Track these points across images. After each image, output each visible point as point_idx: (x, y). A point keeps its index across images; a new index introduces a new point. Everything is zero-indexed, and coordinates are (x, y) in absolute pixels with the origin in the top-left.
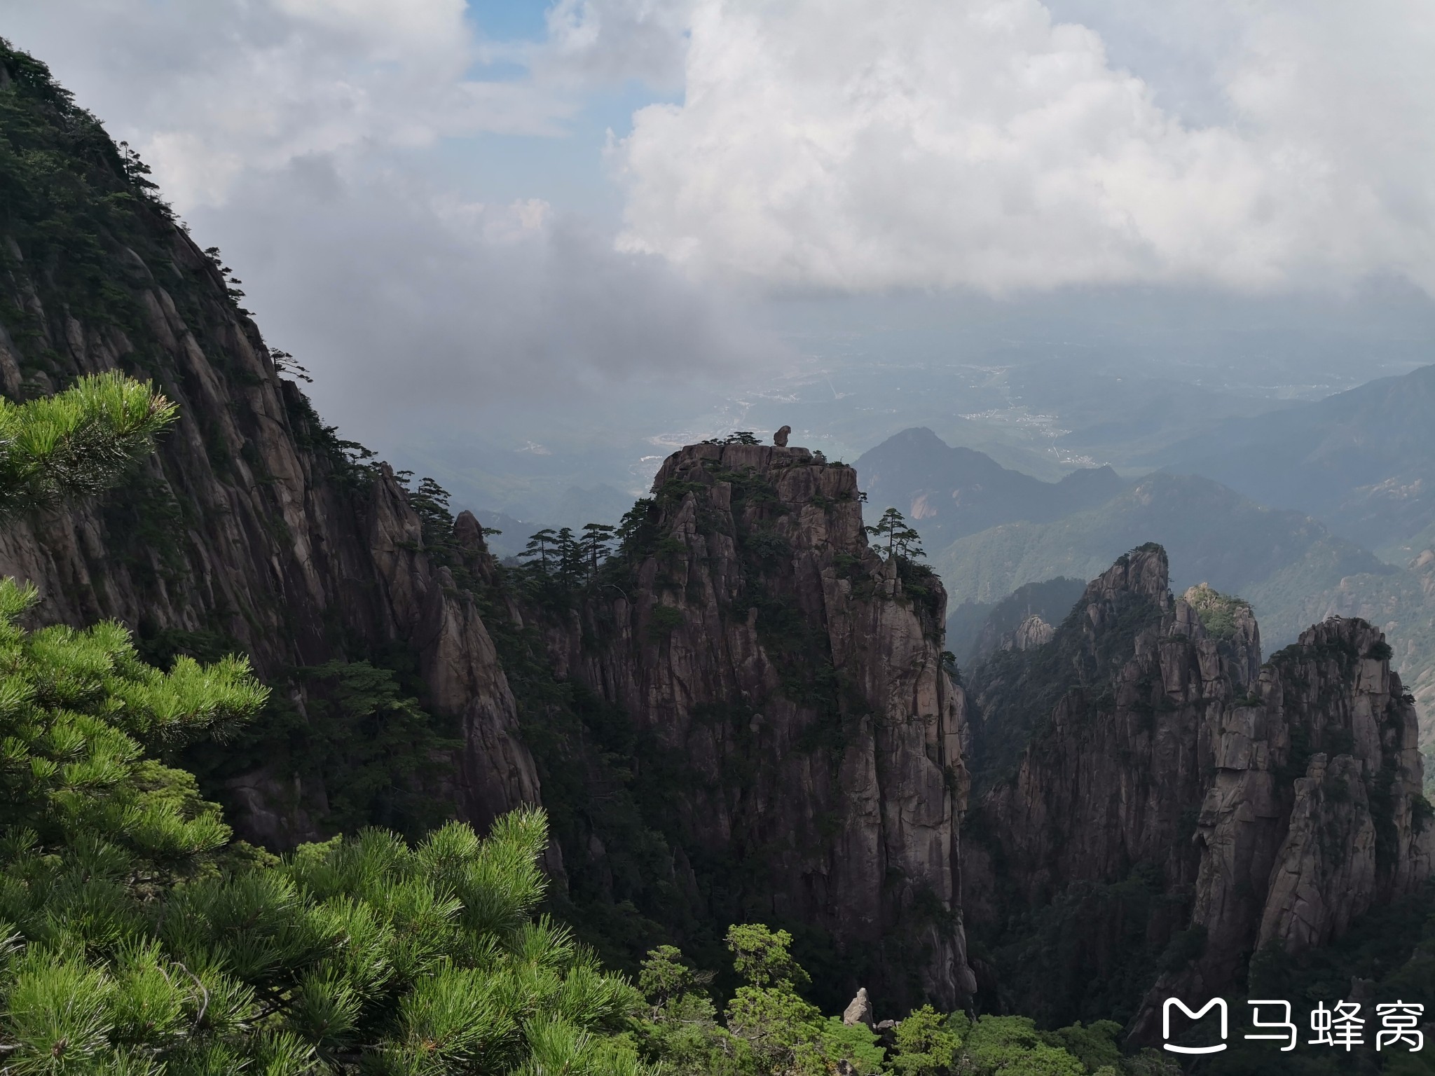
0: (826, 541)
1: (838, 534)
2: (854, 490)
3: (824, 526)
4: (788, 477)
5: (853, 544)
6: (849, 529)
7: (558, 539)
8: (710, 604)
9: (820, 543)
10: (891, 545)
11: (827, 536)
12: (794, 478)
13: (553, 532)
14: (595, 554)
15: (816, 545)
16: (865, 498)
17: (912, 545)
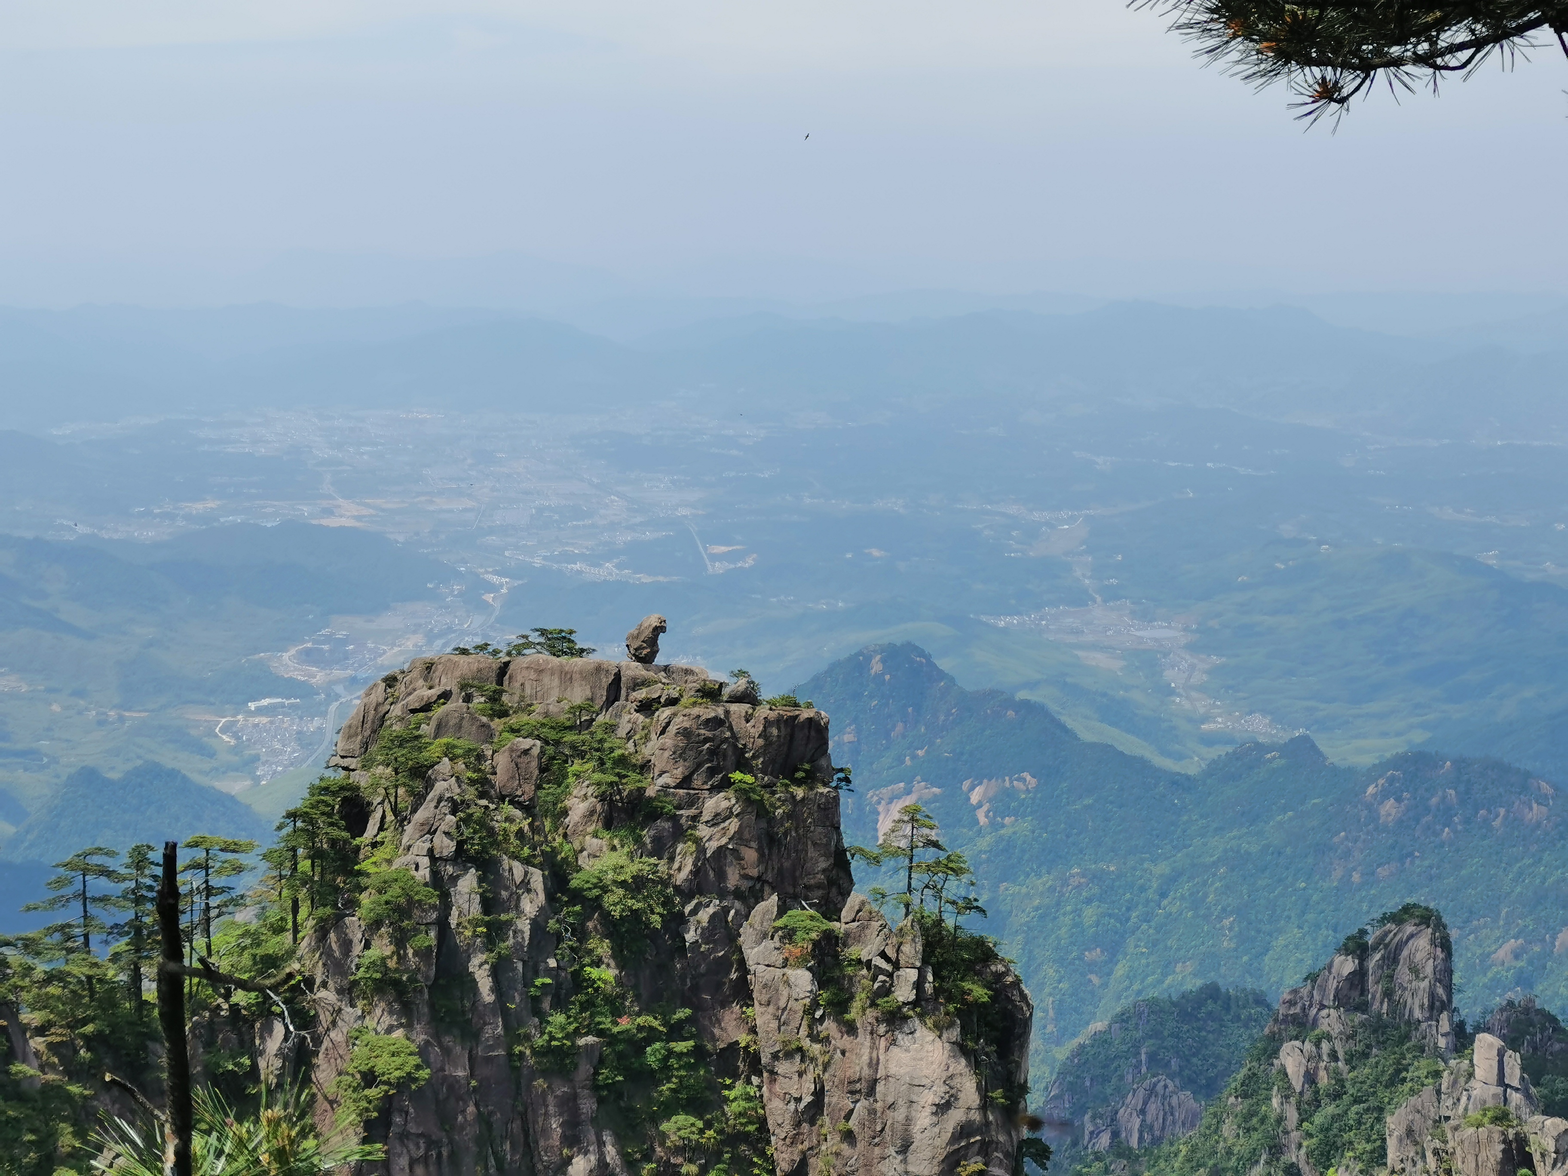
0: (759, 879)
1: (787, 864)
2: (823, 762)
3: (754, 844)
4: (672, 729)
5: (819, 886)
6: (812, 853)
7: (123, 871)
8: (488, 1032)
9: (745, 885)
10: (910, 889)
11: (761, 868)
12: (685, 733)
13: (110, 854)
14: (208, 908)
15: (737, 888)
16: (847, 780)
17: (954, 887)
